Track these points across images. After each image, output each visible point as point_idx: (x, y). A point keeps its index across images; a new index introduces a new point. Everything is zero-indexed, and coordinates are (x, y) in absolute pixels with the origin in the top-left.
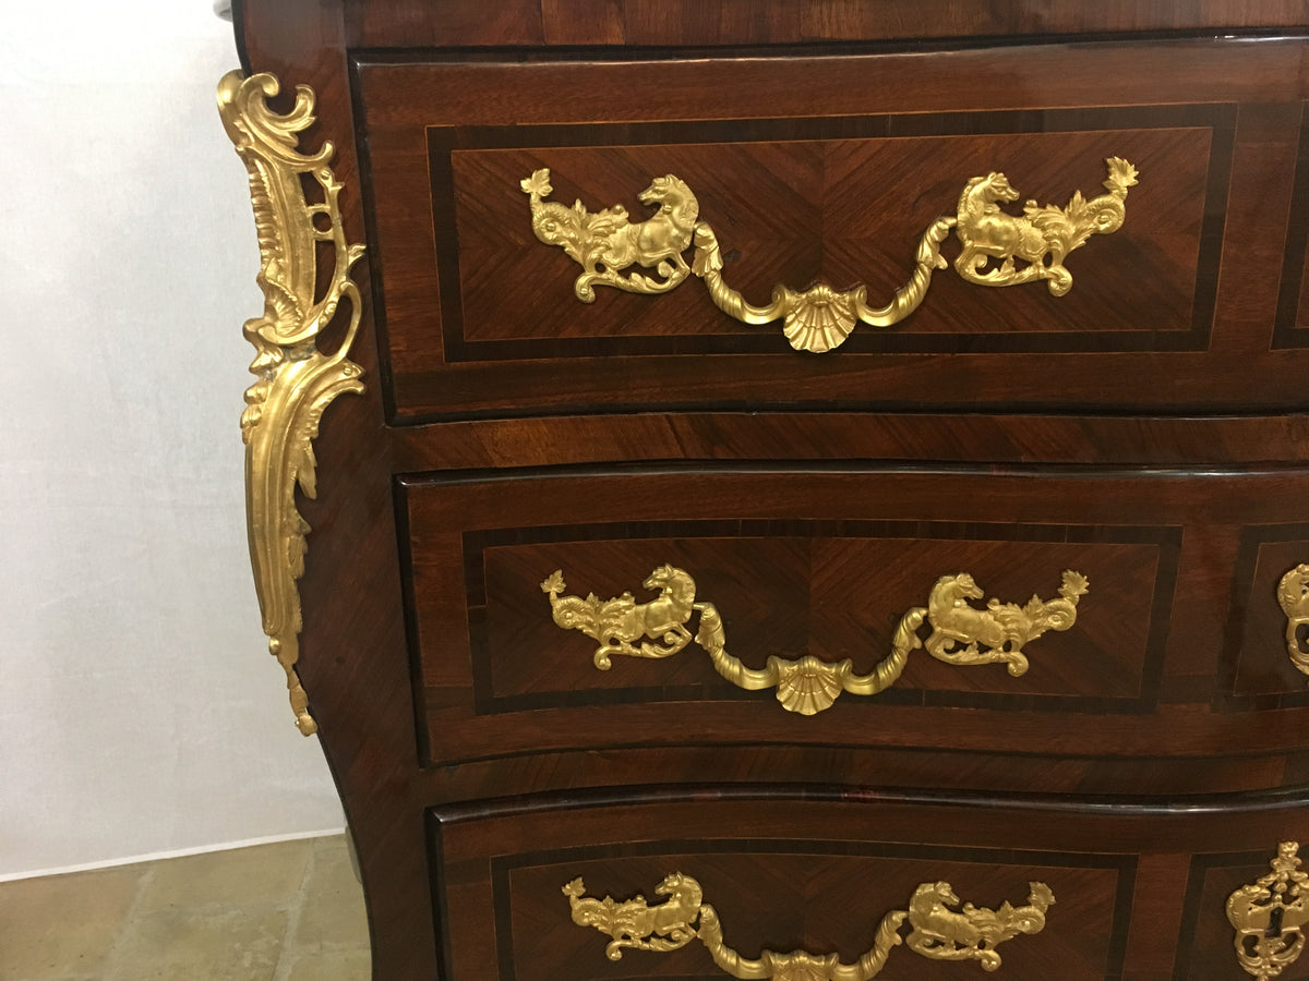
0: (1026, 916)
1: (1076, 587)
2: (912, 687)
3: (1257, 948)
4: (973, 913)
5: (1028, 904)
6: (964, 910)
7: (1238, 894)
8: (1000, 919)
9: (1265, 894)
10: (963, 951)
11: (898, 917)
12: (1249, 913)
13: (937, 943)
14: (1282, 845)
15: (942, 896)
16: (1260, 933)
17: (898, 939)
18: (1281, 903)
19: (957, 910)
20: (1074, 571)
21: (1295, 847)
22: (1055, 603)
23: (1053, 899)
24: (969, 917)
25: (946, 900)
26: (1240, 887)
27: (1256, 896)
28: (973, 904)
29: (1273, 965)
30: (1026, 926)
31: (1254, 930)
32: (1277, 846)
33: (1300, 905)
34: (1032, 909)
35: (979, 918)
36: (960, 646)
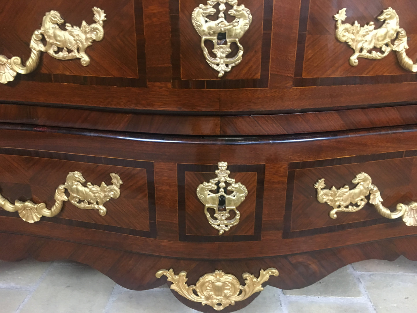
0: (111, 190)
1: (100, 16)
2: (47, 72)
3: (216, 215)
4: (90, 187)
5: (112, 184)
6: (87, 186)
7: (201, 186)
8: (101, 190)
9: (214, 187)
10: (90, 205)
11: (62, 187)
12: (208, 197)
13: (80, 202)
14: (219, 163)
15: (76, 177)
16: (215, 207)
17: (65, 198)
18: (223, 194)
19: (84, 185)
20: (98, 7)
21: (226, 164)
22: (94, 25)
23: (121, 182)
24: (89, 188)
25: (79, 180)
26: (202, 183)
27: (210, 187)
28: (91, 183)
29: (226, 226)
30: (112, 194)
31: (212, 205)
32: (217, 163)
33: (234, 196)
34: (114, 187)
35: (93, 189)
36: (60, 50)
